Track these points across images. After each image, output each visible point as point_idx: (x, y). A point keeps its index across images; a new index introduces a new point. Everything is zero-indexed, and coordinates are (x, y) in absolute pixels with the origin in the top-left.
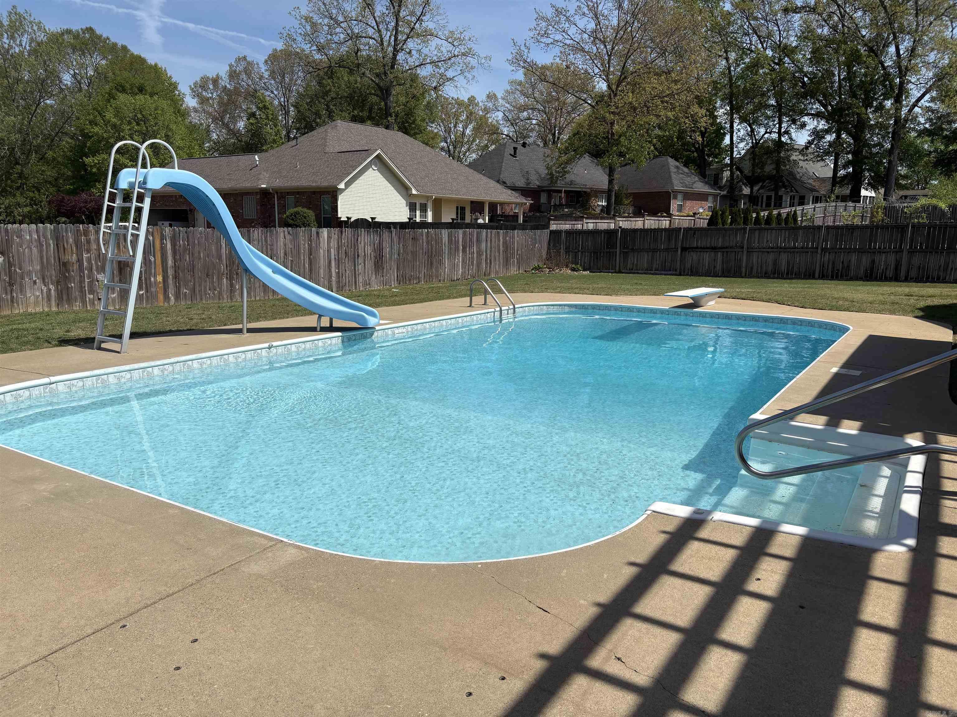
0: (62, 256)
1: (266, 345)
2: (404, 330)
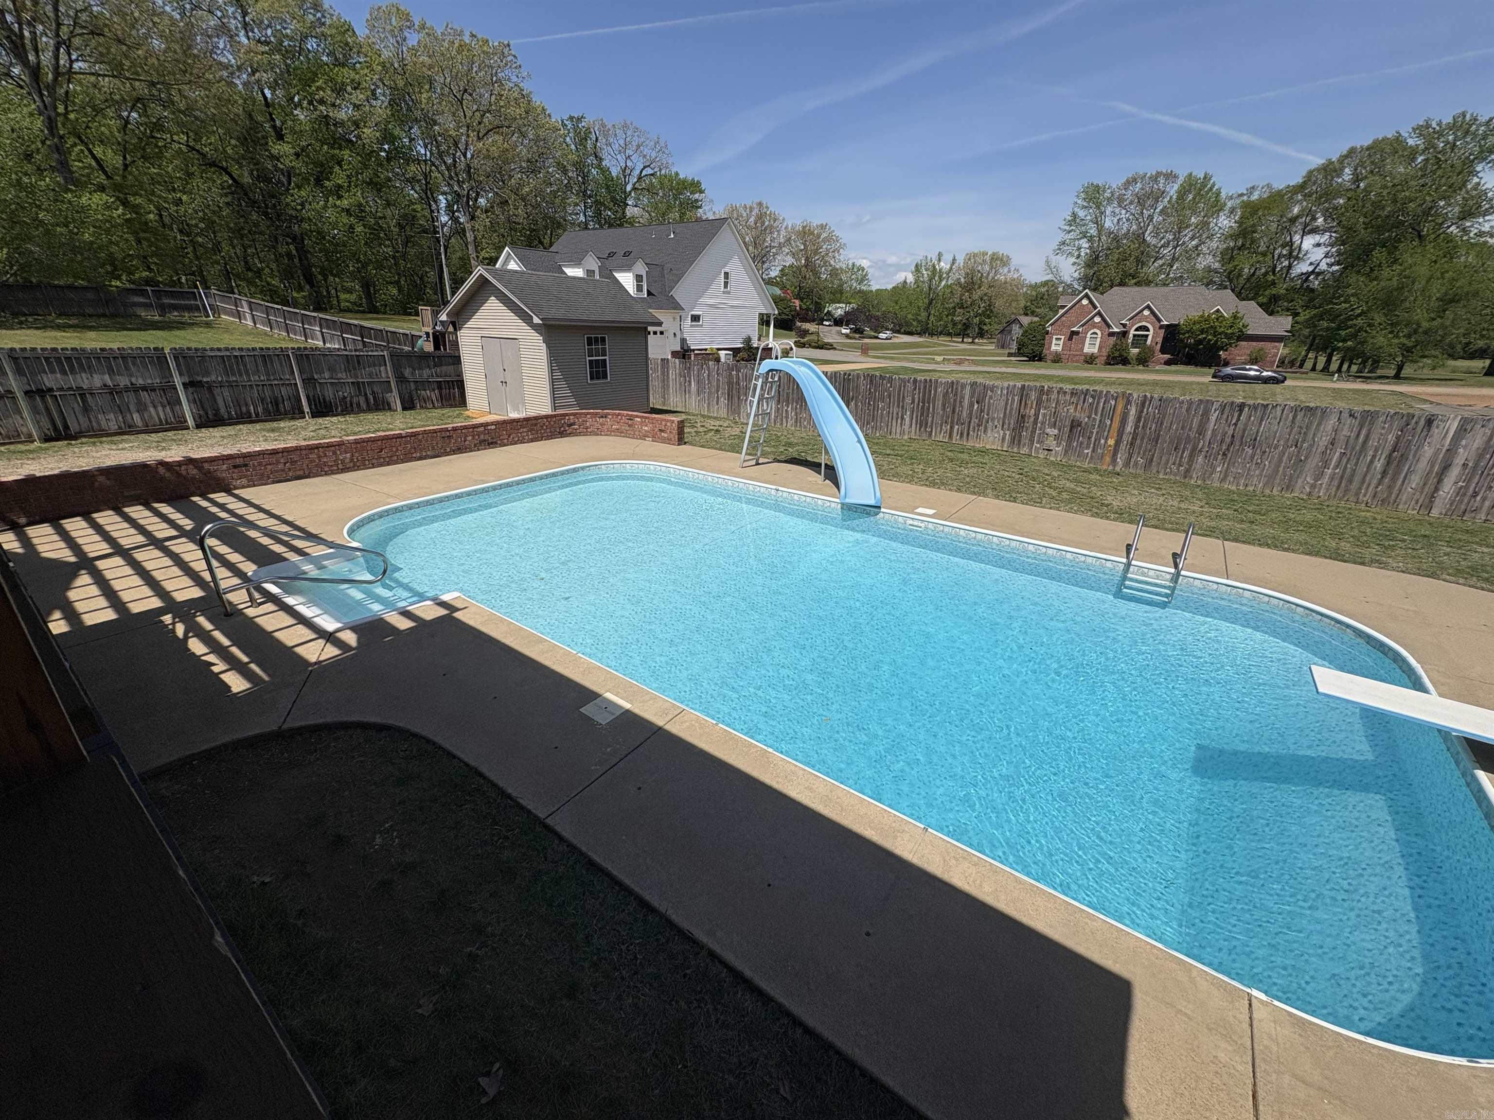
0: (1022, 411)
1: (774, 487)
2: (922, 525)
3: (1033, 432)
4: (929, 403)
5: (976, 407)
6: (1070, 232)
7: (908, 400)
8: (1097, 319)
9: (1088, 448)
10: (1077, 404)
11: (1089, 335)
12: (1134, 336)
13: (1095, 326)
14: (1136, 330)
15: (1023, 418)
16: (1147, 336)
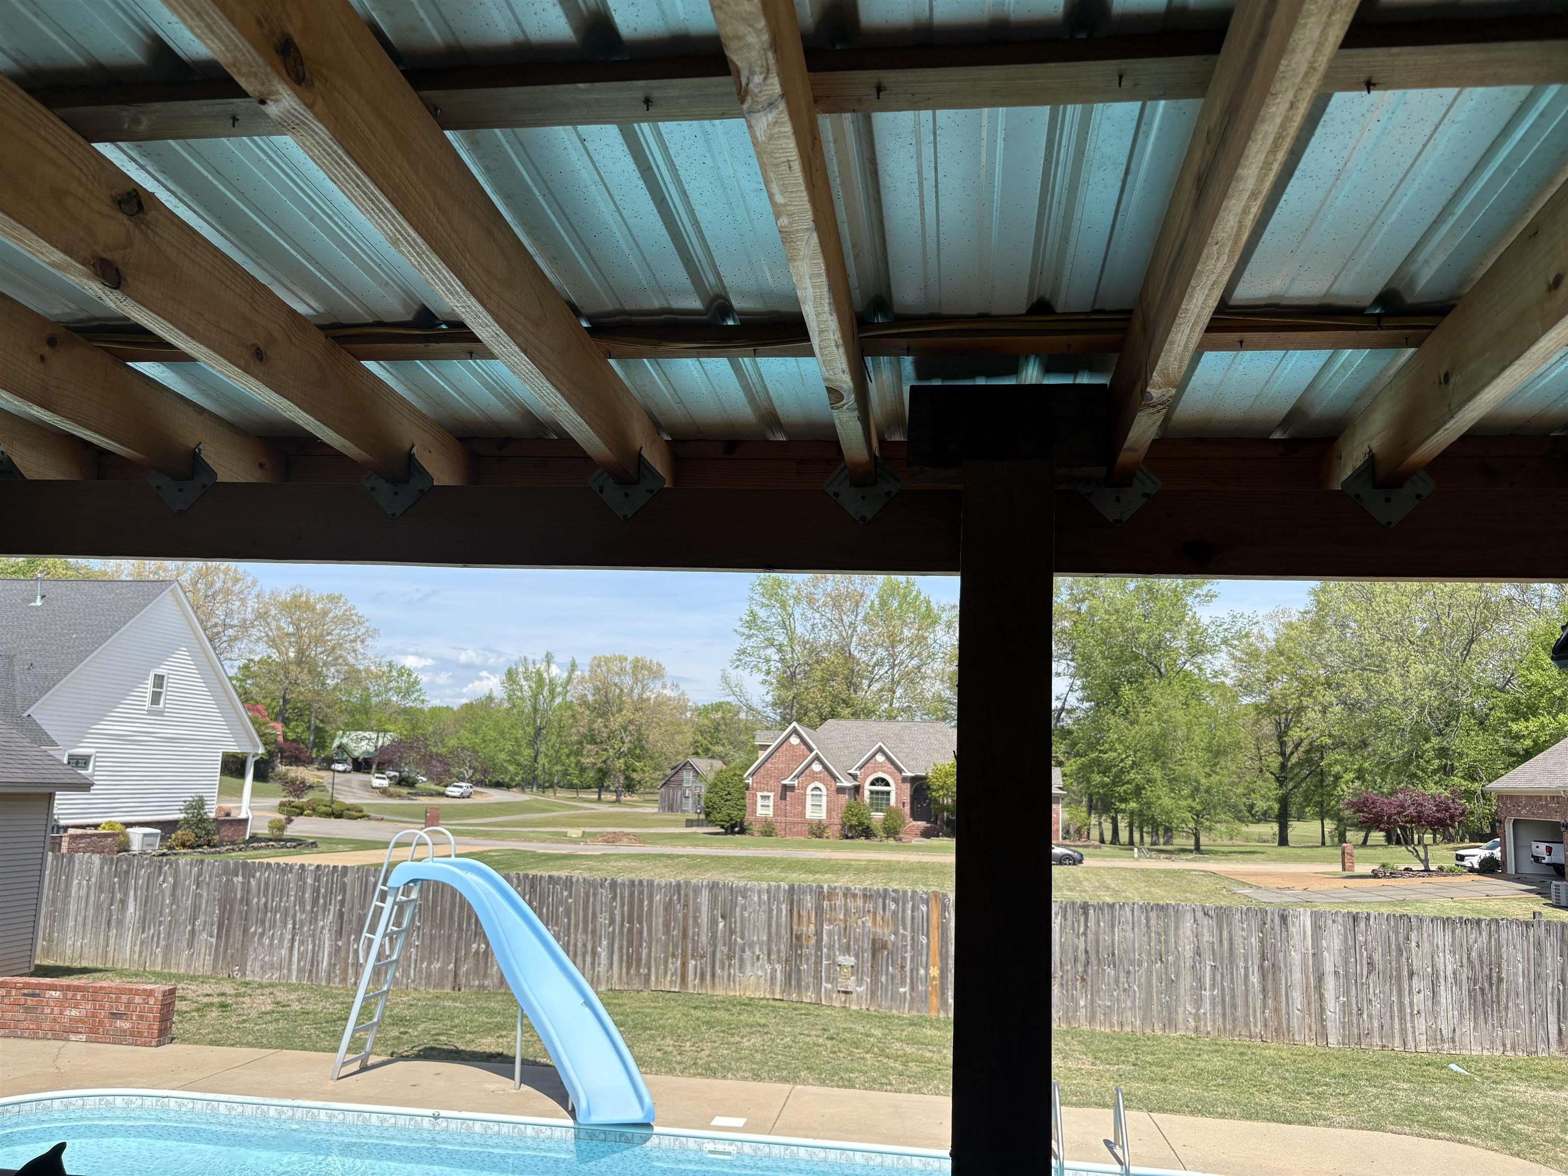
3: (818, 962)
4: (640, 923)
5: (721, 925)
6: (750, 637)
7: (603, 919)
8: (817, 767)
9: (903, 984)
10: (875, 914)
11: (809, 791)
12: (872, 792)
13: (814, 777)
14: (873, 784)
15: (797, 940)
16: (888, 793)
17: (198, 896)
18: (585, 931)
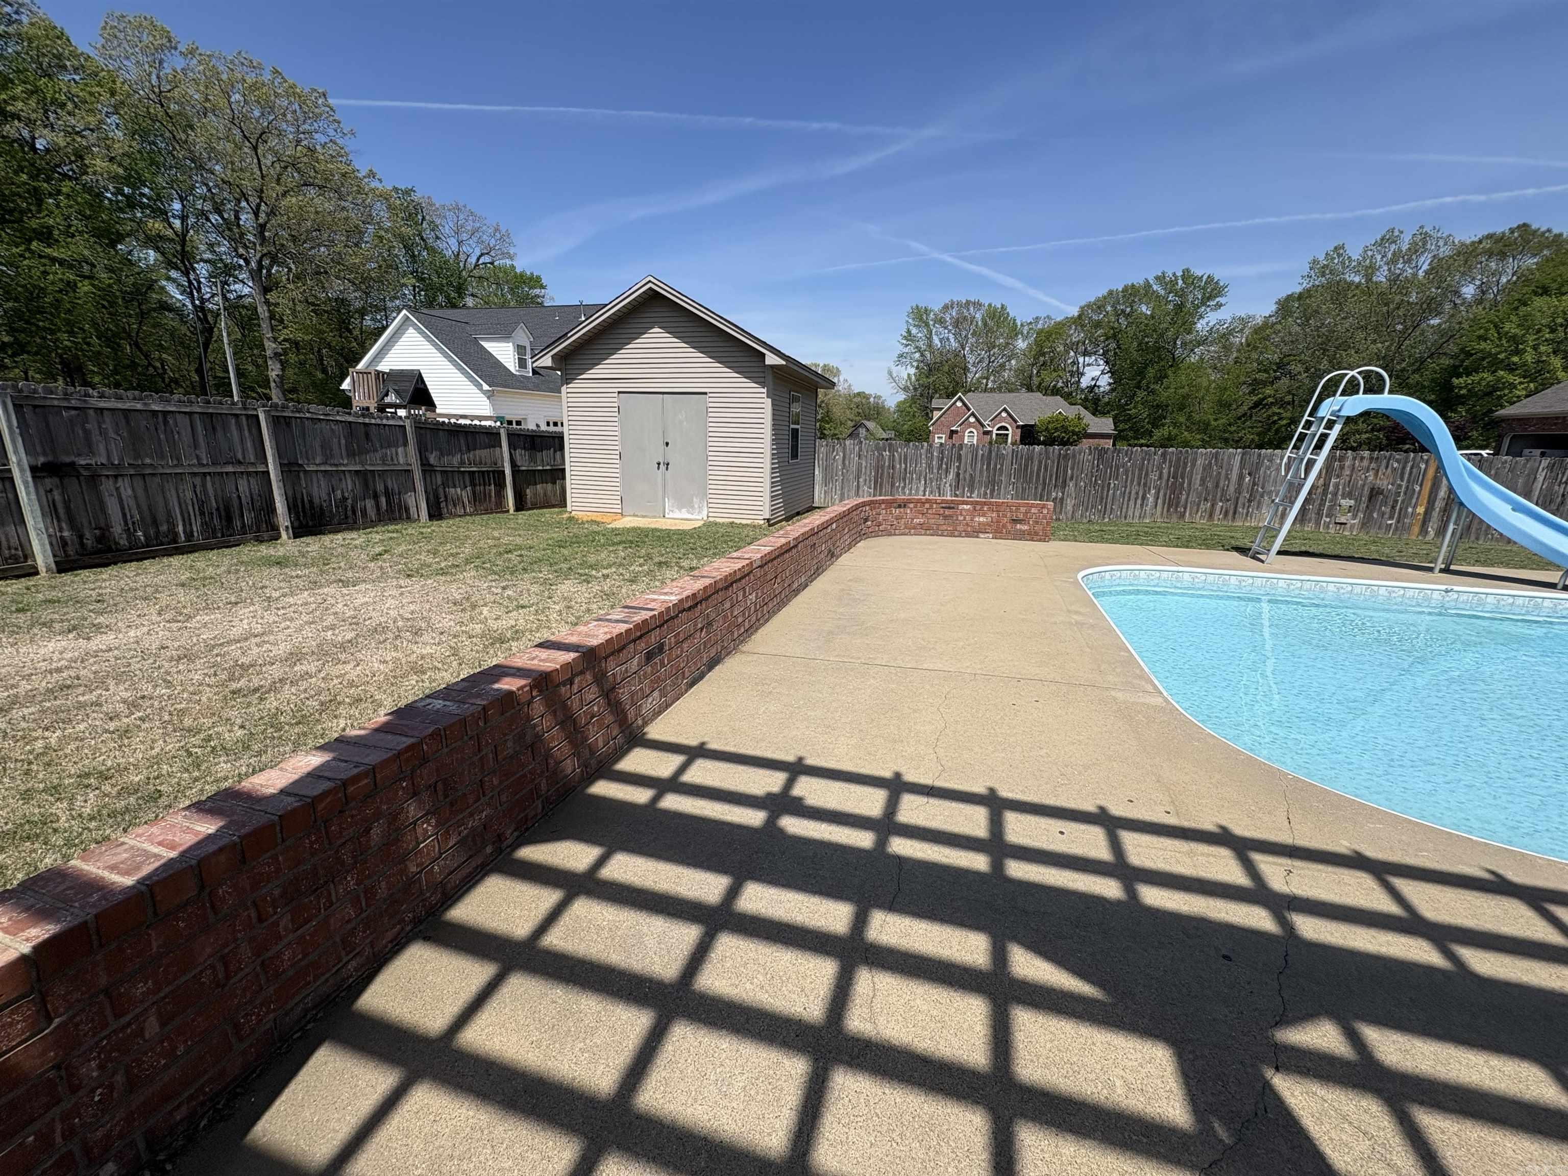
3: (1322, 504)
4: (1183, 478)
5: (1247, 479)
6: (907, 345)
7: (1154, 476)
9: (1391, 518)
10: (1378, 471)
12: (997, 434)
13: (971, 425)
14: (998, 429)
16: (1007, 435)
17: (860, 464)
18: (1139, 484)
